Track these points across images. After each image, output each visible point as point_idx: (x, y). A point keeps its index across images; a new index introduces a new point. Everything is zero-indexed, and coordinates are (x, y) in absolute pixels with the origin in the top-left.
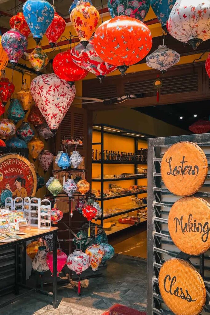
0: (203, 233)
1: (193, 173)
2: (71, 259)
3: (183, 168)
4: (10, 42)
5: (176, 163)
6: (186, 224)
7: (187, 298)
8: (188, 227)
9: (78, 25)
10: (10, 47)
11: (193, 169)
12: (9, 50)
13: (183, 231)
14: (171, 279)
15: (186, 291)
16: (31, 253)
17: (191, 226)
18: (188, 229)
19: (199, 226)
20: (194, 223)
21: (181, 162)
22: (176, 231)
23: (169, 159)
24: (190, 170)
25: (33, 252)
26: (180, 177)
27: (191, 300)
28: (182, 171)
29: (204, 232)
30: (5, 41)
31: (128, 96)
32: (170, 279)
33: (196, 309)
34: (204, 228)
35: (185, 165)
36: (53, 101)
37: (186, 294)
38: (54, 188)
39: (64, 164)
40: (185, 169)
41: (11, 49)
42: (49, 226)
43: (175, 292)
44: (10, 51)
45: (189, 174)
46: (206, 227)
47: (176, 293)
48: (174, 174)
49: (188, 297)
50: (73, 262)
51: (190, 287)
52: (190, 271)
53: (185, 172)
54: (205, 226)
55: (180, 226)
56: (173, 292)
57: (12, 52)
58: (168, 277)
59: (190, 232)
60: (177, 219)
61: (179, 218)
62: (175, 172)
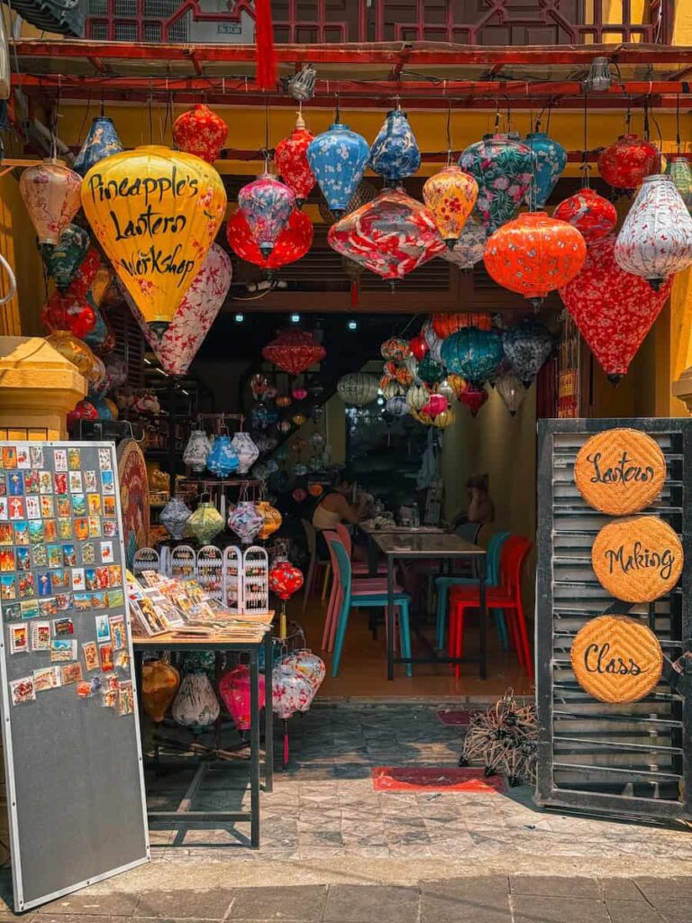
0: (661, 567)
1: (644, 477)
2: (281, 685)
3: (624, 472)
4: (278, 208)
5: (609, 462)
6: (630, 557)
7: (631, 671)
8: (633, 561)
9: (452, 210)
10: (273, 217)
11: (643, 471)
12: (269, 223)
13: (625, 570)
14: (600, 649)
15: (630, 660)
16: (159, 689)
17: (639, 559)
18: (635, 566)
19: (655, 558)
20: (644, 554)
21: (620, 462)
22: (611, 569)
23: (594, 456)
24: (638, 474)
25: (164, 685)
26: (618, 486)
27: (639, 672)
28: (622, 475)
29: (663, 564)
30: (266, 204)
31: (273, 283)
32: (596, 650)
33: (649, 683)
34: (663, 559)
35: (627, 466)
36: (199, 305)
37: (628, 665)
38: (212, 525)
39: (231, 464)
40: (628, 472)
41: (274, 221)
42: (265, 606)
43: (607, 668)
44: (271, 225)
45: (636, 480)
46: (667, 557)
47: (611, 668)
48: (604, 481)
49: (635, 668)
50: (288, 690)
51: (636, 653)
52: (635, 629)
53: (628, 478)
54: (664, 556)
55: (619, 562)
56: (602, 669)
57: (273, 227)
58: (594, 647)
59: (638, 568)
60: (612, 552)
61: (616, 551)
62: (607, 478)
